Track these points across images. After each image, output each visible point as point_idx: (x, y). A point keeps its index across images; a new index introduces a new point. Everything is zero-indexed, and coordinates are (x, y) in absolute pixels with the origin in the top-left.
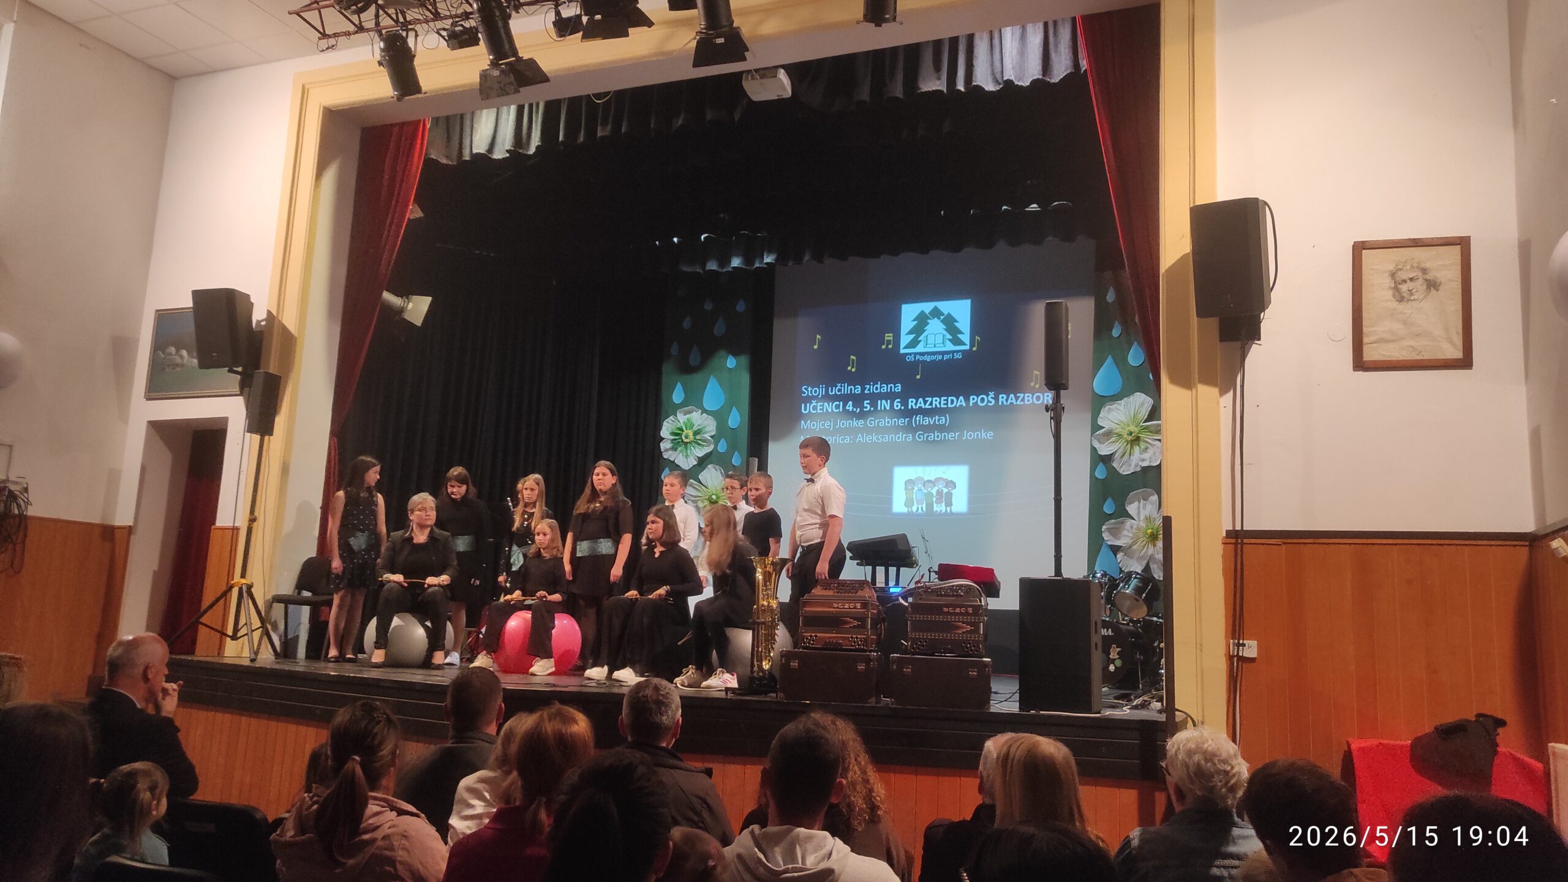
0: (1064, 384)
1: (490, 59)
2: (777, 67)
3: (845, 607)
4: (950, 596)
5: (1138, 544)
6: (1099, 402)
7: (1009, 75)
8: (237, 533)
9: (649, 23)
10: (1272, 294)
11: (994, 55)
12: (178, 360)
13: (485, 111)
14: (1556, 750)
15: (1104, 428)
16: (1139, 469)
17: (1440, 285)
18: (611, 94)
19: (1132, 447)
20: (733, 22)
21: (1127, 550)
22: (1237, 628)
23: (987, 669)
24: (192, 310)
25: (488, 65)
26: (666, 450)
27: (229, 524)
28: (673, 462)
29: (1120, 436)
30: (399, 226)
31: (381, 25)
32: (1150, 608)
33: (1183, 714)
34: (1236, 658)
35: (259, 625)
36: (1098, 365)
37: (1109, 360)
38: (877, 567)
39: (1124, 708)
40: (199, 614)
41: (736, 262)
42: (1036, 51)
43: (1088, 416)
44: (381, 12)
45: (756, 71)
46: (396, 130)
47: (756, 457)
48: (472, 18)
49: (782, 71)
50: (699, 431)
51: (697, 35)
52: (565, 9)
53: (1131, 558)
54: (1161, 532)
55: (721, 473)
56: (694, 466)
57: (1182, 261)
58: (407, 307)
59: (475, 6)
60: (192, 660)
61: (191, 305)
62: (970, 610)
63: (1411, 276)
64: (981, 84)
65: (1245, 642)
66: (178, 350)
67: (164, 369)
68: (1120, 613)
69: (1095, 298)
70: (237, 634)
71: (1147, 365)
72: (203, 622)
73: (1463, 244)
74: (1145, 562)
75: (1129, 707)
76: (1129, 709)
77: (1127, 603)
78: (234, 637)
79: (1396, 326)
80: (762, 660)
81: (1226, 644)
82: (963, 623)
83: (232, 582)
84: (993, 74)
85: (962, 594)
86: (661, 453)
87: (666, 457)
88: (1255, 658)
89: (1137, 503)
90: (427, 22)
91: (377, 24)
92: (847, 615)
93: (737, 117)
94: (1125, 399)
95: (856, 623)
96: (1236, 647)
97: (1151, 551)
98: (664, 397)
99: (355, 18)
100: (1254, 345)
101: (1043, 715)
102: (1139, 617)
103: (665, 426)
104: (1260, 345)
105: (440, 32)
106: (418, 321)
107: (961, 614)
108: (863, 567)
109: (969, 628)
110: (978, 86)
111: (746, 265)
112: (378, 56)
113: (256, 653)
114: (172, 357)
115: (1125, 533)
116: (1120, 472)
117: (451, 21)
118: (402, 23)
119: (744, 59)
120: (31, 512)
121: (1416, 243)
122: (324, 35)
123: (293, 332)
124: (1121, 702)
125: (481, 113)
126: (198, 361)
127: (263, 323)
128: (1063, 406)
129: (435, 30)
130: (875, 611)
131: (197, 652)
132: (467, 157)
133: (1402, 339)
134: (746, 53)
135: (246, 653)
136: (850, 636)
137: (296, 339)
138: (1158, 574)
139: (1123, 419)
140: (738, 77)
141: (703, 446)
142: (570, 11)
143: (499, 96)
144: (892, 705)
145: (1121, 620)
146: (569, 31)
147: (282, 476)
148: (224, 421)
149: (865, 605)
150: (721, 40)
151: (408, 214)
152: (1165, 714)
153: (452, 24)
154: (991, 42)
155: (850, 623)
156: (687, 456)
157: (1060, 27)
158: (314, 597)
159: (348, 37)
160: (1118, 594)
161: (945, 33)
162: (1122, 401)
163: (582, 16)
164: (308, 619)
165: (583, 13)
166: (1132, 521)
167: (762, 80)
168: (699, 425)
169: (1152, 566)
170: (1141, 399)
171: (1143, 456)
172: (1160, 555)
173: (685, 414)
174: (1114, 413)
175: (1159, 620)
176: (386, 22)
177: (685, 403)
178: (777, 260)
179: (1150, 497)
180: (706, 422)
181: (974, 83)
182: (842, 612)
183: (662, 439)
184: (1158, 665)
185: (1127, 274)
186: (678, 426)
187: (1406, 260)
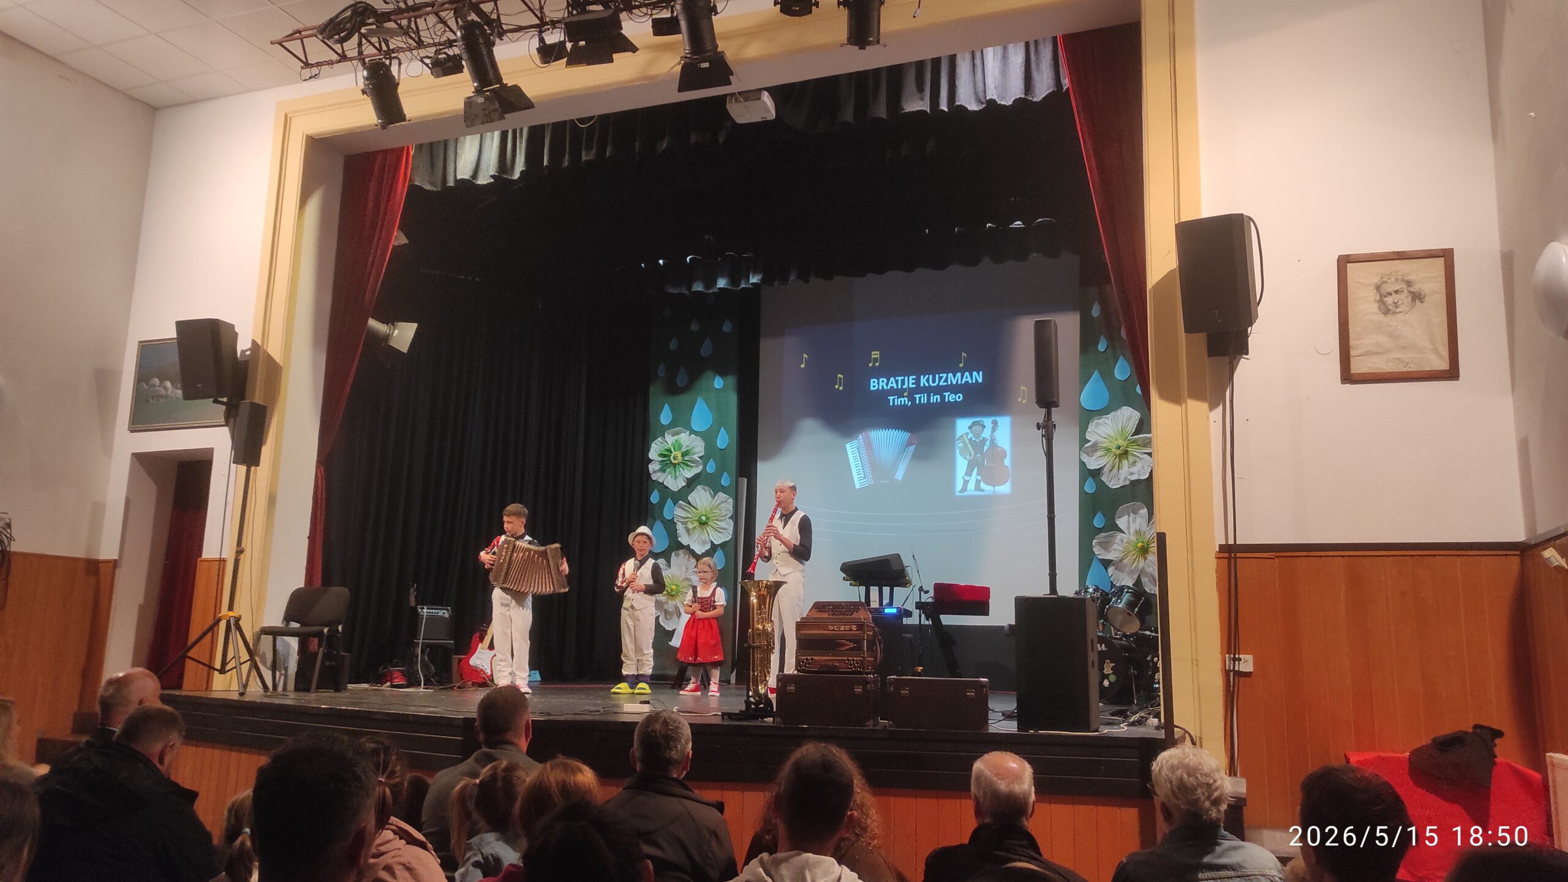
0: (1055, 401)
1: (474, 86)
2: (761, 90)
3: (841, 629)
5: (1129, 558)
6: (1086, 417)
7: (992, 94)
8: (224, 565)
9: (633, 49)
10: (1258, 308)
11: (976, 74)
12: (163, 392)
13: (469, 138)
14: (1556, 761)
15: (1090, 441)
16: (1128, 483)
17: (1425, 297)
18: (595, 118)
19: (1120, 461)
20: (718, 47)
21: (1117, 564)
22: (1232, 643)
23: (985, 689)
24: (175, 341)
25: (473, 92)
26: (655, 472)
27: (215, 556)
28: (662, 483)
29: (1108, 450)
30: (384, 254)
31: (364, 53)
32: (1143, 622)
33: (1180, 730)
34: (1232, 673)
35: (248, 657)
36: (1084, 380)
37: (1096, 375)
38: (871, 587)
39: (1121, 725)
40: (186, 649)
41: (722, 283)
42: (1018, 71)
43: (1077, 432)
44: (364, 41)
45: (741, 93)
46: (379, 158)
47: (746, 477)
48: (456, 46)
49: (766, 93)
50: (687, 452)
51: (681, 59)
52: (549, 37)
53: (1122, 571)
54: (1155, 544)
55: (711, 493)
56: (683, 487)
57: (1169, 276)
58: (393, 333)
59: (459, 33)
60: (180, 695)
61: (175, 336)
63: (1396, 289)
64: (964, 104)
65: (1241, 656)
66: (162, 381)
67: (147, 401)
68: (1112, 628)
69: (1080, 312)
70: (225, 668)
71: (1135, 379)
72: (190, 655)
73: (1447, 256)
74: (1136, 576)
75: (1126, 724)
76: (1127, 726)
77: (1120, 618)
78: (222, 671)
79: (1383, 339)
81: (1222, 660)
83: (220, 615)
84: (976, 93)
86: (650, 475)
87: (654, 479)
88: (1251, 673)
89: (1126, 517)
90: (410, 50)
91: (360, 53)
92: (842, 637)
93: (721, 139)
94: (1113, 413)
95: (852, 645)
96: (1232, 662)
97: (1142, 564)
98: (652, 419)
99: (338, 47)
100: (1242, 359)
101: (1041, 736)
102: (1132, 631)
103: (654, 448)
104: (1248, 359)
105: (424, 60)
106: (404, 348)
108: (857, 588)
110: (961, 106)
111: (732, 286)
112: (361, 84)
113: (245, 686)
114: (157, 388)
115: (1115, 546)
116: (1110, 486)
117: (434, 49)
118: (385, 51)
119: (730, 83)
120: (14, 547)
121: (1400, 256)
122: (307, 65)
123: (278, 362)
124: (1117, 718)
125: (465, 139)
126: (182, 392)
127: (248, 353)
128: (1054, 423)
129: (419, 59)
130: (871, 633)
131: (184, 688)
132: (451, 183)
133: (1389, 351)
134: (730, 77)
135: (235, 686)
136: (846, 658)
137: (281, 367)
138: (1152, 588)
139: (1111, 433)
140: (722, 99)
141: (691, 467)
142: (553, 38)
143: (483, 123)
144: (889, 727)
145: (1113, 634)
146: (553, 58)
147: (268, 507)
148: (209, 452)
149: (861, 627)
150: (706, 65)
151: (393, 239)
152: (1163, 731)
153: (436, 51)
154: (973, 61)
155: (845, 645)
156: (676, 478)
157: (1041, 47)
158: (304, 628)
159: (331, 66)
160: (1111, 609)
161: (926, 54)
162: (1109, 415)
163: (566, 42)
164: (297, 650)
165: (567, 40)
166: (1123, 534)
167: (746, 103)
168: (687, 446)
169: (1144, 580)
170: (1129, 413)
171: (1132, 470)
172: (1153, 570)
173: (673, 436)
174: (1102, 427)
175: (1154, 634)
176: (369, 50)
177: (673, 425)
178: (762, 280)
179: (1140, 511)
180: (694, 443)
181: (957, 103)
182: (838, 635)
183: (650, 461)
184: (1152, 680)
185: (1113, 290)
186: (666, 448)
187: (1391, 273)
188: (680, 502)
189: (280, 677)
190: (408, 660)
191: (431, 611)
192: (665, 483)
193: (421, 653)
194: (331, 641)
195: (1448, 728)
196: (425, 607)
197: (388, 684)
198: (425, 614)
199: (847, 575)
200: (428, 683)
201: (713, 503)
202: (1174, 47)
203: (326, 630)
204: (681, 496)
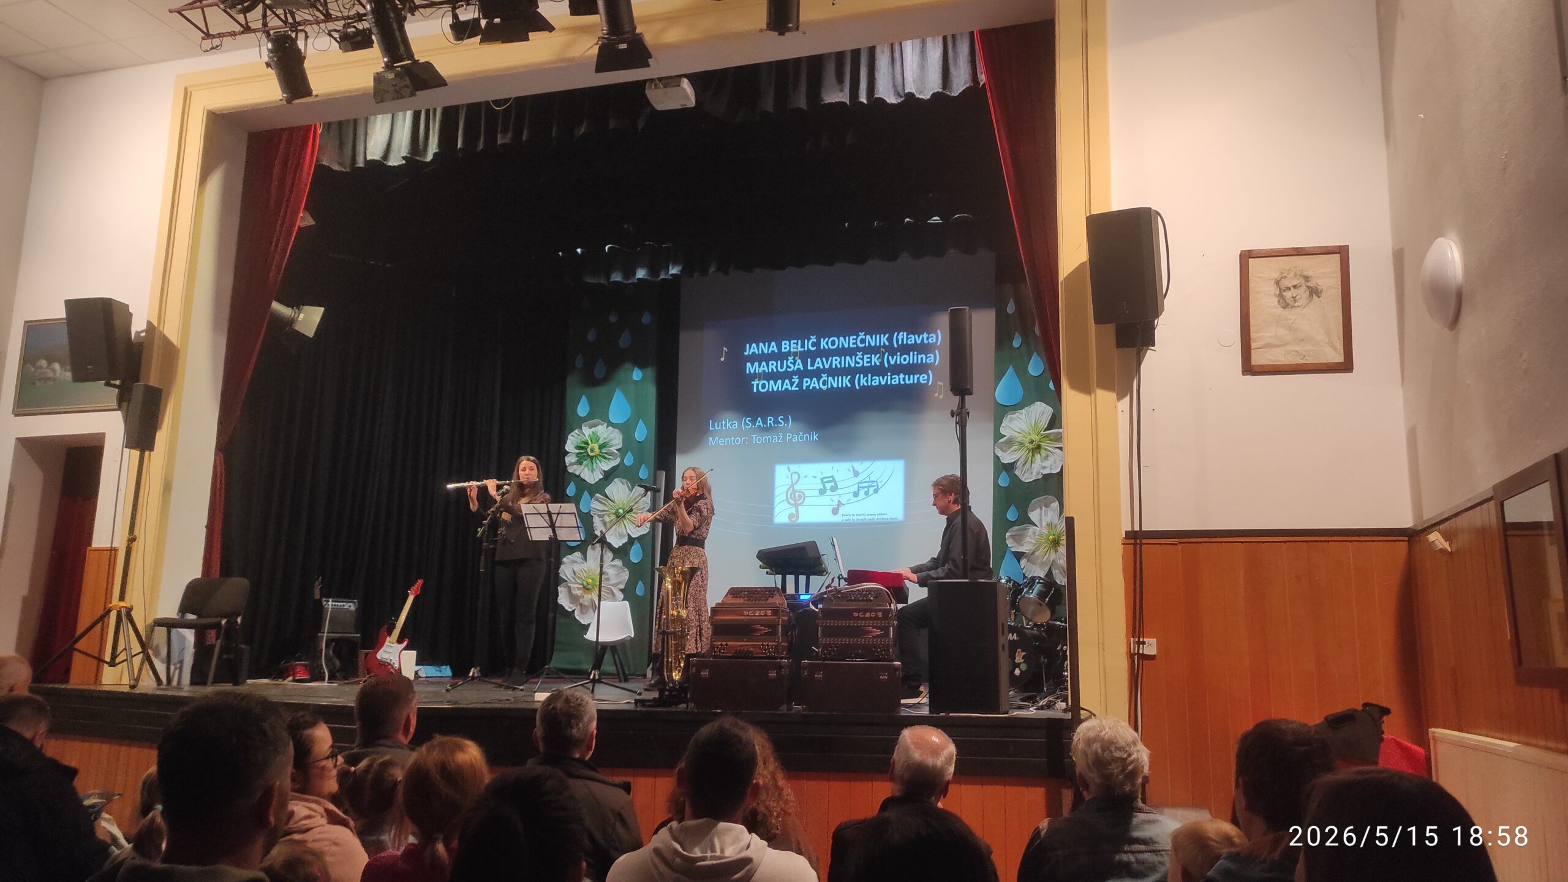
0: (969, 389)
1: (384, 62)
2: (680, 76)
3: (756, 614)
4: (860, 601)
5: (1041, 550)
6: (1001, 412)
7: (910, 88)
8: (115, 554)
9: (550, 28)
10: (1165, 301)
11: (895, 68)
12: (50, 374)
13: (379, 117)
14: (1436, 735)
15: (1005, 436)
16: (1040, 477)
17: (1321, 292)
18: (511, 101)
19: (1033, 455)
20: (636, 28)
21: (1030, 556)
22: (1137, 627)
24: (65, 321)
25: (383, 68)
26: (572, 464)
27: (106, 545)
28: (579, 476)
29: (1021, 444)
30: (289, 235)
31: (269, 25)
32: (1053, 612)
34: (1136, 656)
35: (140, 650)
36: (999, 375)
37: (1010, 371)
38: (787, 576)
39: (1030, 709)
40: (74, 640)
41: (641, 274)
42: (936, 65)
43: (991, 426)
44: (269, 12)
45: (660, 79)
46: (285, 137)
47: (664, 471)
48: (365, 20)
49: (686, 80)
50: (605, 444)
51: (599, 40)
52: (462, 14)
53: (1035, 563)
54: (1064, 537)
55: (628, 487)
56: (600, 480)
57: (1080, 269)
58: (298, 317)
59: (368, 7)
60: (67, 689)
61: (64, 316)
62: (880, 614)
63: (1295, 284)
64: (883, 97)
65: (1145, 640)
66: (49, 364)
67: (34, 384)
68: (1024, 618)
69: (996, 310)
70: (115, 660)
71: (1049, 375)
72: (79, 648)
73: (1342, 252)
74: (1047, 569)
75: (1035, 708)
76: (1035, 709)
77: (1031, 608)
78: (112, 664)
79: (1282, 332)
80: (672, 671)
81: (1127, 643)
82: (874, 627)
83: (110, 605)
84: (894, 86)
85: (872, 598)
86: (566, 467)
87: (571, 472)
88: (1155, 655)
89: (1038, 510)
90: (318, 23)
91: (265, 24)
92: (759, 622)
93: (641, 125)
94: (1026, 408)
95: (767, 630)
96: (1137, 645)
97: (1053, 556)
98: (569, 411)
99: (241, 18)
100: (1149, 351)
101: (953, 717)
102: (1043, 621)
103: (570, 440)
104: (1155, 351)
105: (332, 33)
106: (310, 332)
107: (870, 618)
108: (773, 576)
109: (879, 632)
110: (880, 98)
111: (651, 277)
112: (266, 58)
113: (137, 680)
114: (43, 370)
115: (1028, 539)
116: (1023, 480)
117: (342, 23)
118: (291, 24)
119: (648, 65)
121: (1299, 252)
122: (208, 35)
123: (175, 344)
124: (1026, 703)
125: (375, 119)
126: (72, 374)
127: (143, 334)
128: (968, 411)
129: (327, 32)
130: (786, 618)
131: (71, 681)
132: (360, 164)
133: (1287, 344)
134: (649, 60)
135: (126, 680)
136: (761, 644)
137: (178, 350)
138: (1061, 580)
139: (1025, 428)
140: (639, 87)
141: (609, 459)
142: (467, 14)
143: (394, 99)
144: (803, 711)
145: (1025, 624)
146: (467, 35)
147: (164, 493)
148: (101, 437)
149: (775, 612)
150: (623, 46)
151: (298, 221)
152: (1070, 713)
153: (344, 25)
154: (892, 54)
155: (760, 630)
156: (593, 470)
157: (959, 42)
158: (200, 620)
159: (233, 37)
160: (1023, 599)
161: (846, 45)
162: (1023, 410)
163: (480, 19)
164: (193, 643)
165: (481, 16)
166: (1035, 527)
167: (665, 90)
168: (605, 439)
169: (1055, 572)
170: (1042, 408)
171: (1044, 464)
172: (1063, 562)
173: (590, 428)
174: (1016, 422)
175: (1063, 624)
176: (274, 22)
177: (590, 416)
178: (682, 271)
179: (1053, 504)
180: (612, 435)
181: (876, 96)
182: (752, 620)
183: (567, 453)
184: (1062, 669)
185: (1027, 289)
186: (583, 440)
187: (1290, 269)
188: (597, 494)
189: (174, 671)
190: (313, 654)
191: (336, 603)
192: (581, 475)
193: (326, 648)
194: (229, 633)
195: (1339, 708)
196: (330, 600)
197: (291, 678)
198: (330, 607)
199: (764, 564)
200: (332, 678)
201: (631, 496)
202: (1087, 46)
203: (224, 622)
204: (598, 488)
